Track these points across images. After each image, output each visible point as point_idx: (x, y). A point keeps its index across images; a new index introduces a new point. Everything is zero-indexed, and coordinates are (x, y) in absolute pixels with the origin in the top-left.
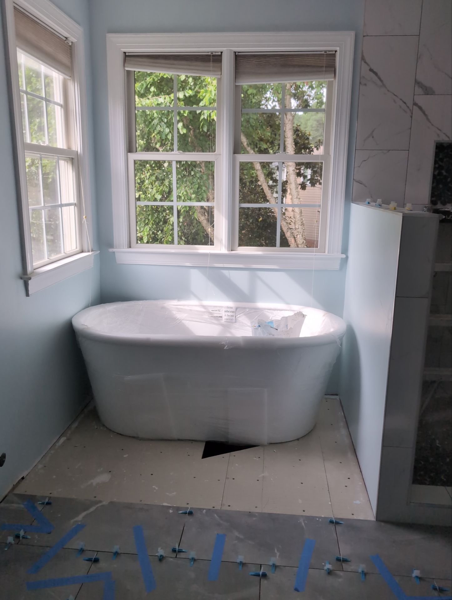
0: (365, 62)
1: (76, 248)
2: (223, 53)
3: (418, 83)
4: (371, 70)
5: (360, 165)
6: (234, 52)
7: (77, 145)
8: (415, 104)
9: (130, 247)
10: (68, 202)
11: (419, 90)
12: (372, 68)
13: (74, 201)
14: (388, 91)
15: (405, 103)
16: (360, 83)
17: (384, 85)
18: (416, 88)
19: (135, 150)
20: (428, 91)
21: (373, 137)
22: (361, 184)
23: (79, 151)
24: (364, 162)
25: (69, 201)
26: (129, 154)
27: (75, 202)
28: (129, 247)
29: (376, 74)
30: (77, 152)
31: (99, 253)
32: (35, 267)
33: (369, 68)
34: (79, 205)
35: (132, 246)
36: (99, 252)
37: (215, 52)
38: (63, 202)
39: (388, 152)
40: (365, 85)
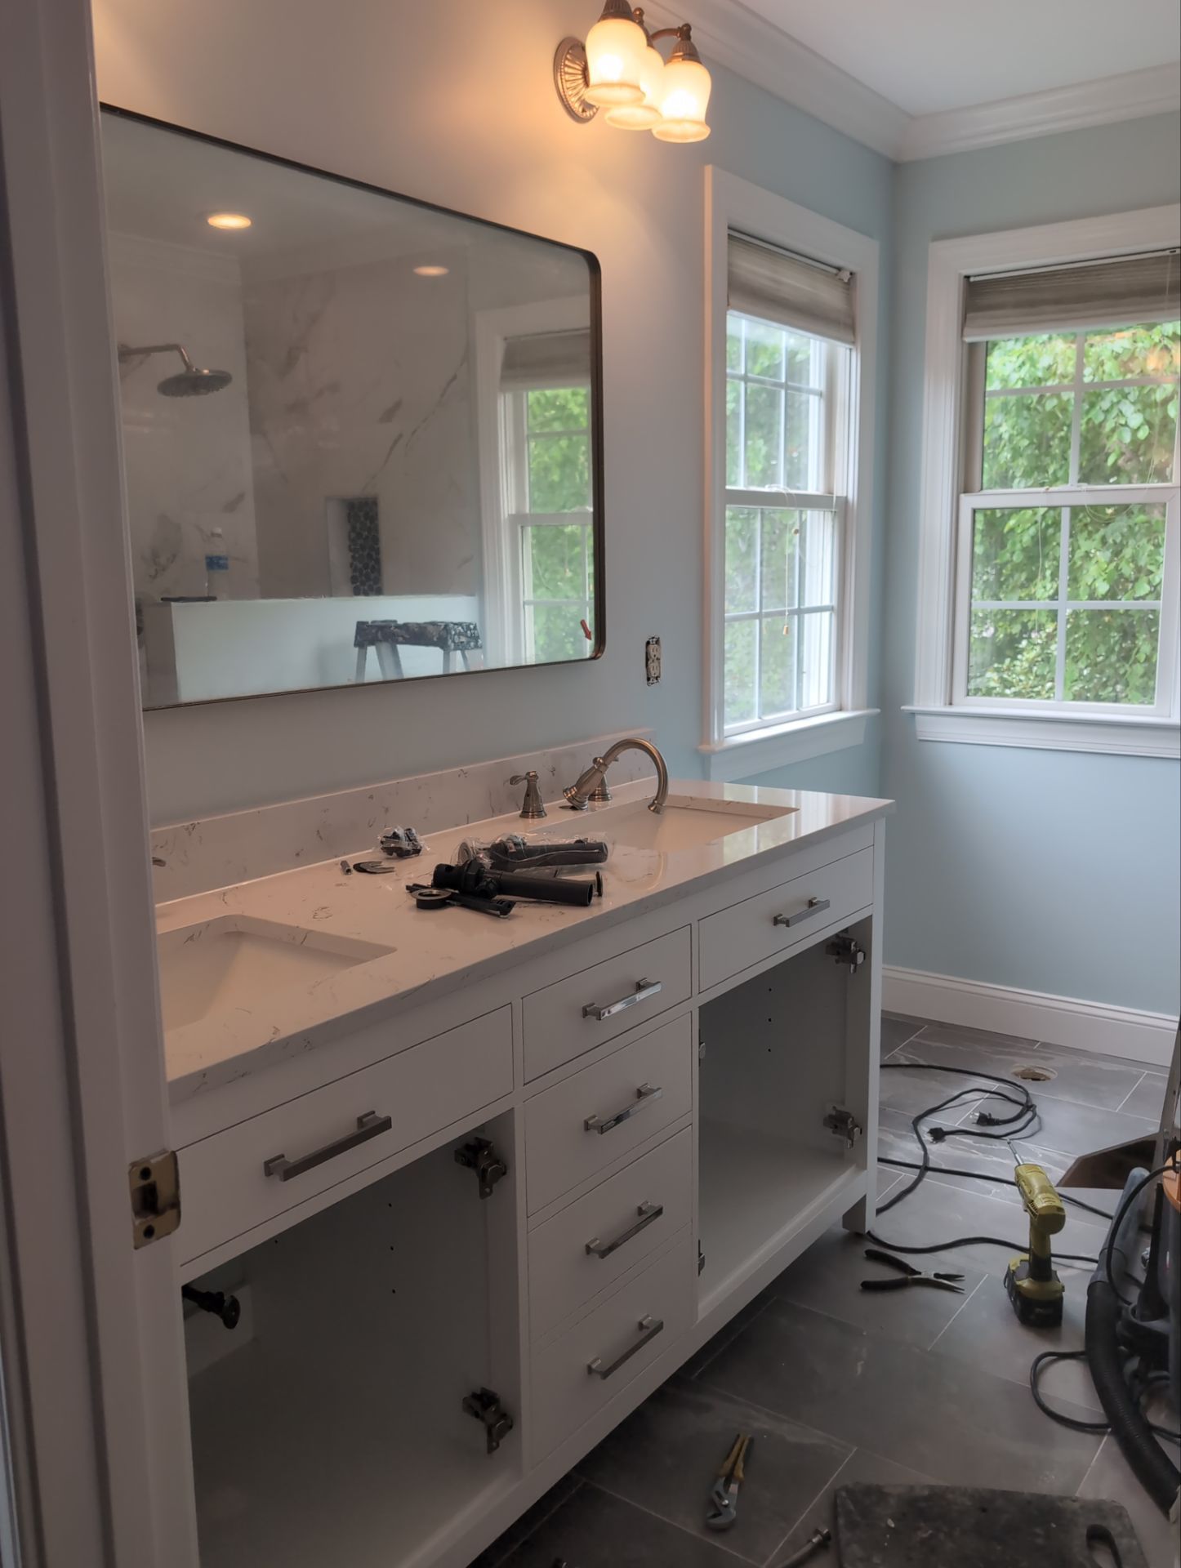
1: (828, 701)
7: (847, 484)
9: (951, 704)
10: (819, 604)
13: (831, 600)
19: (977, 485)
23: (850, 497)
25: (821, 603)
26: (962, 496)
27: (835, 603)
28: (947, 703)
30: (846, 498)
31: (879, 714)
32: (726, 734)
34: (840, 611)
35: (954, 702)
36: (878, 710)
38: (807, 605)
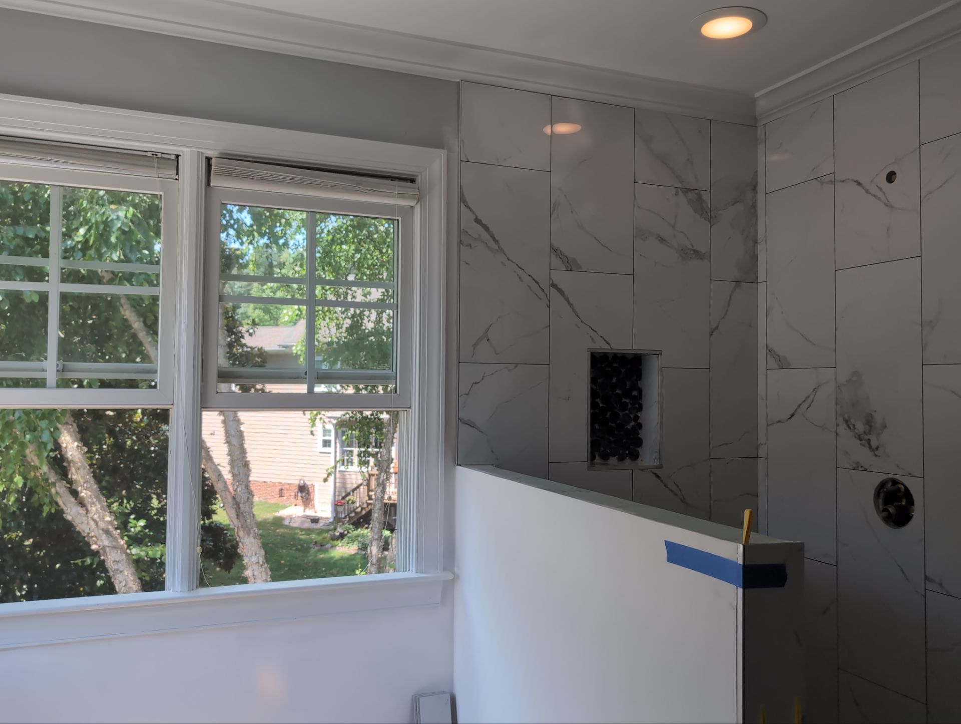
0: (467, 206)
2: (180, 157)
3: (554, 250)
4: (477, 221)
5: (469, 392)
6: (206, 158)
8: (553, 285)
11: (556, 262)
12: (479, 217)
14: (508, 259)
15: (537, 283)
16: (460, 242)
17: (501, 249)
18: (553, 256)
20: (571, 265)
21: (488, 340)
22: (473, 427)
24: (474, 385)
29: (486, 228)
33: (474, 217)
37: (162, 153)
39: (516, 367)
40: (470, 246)
